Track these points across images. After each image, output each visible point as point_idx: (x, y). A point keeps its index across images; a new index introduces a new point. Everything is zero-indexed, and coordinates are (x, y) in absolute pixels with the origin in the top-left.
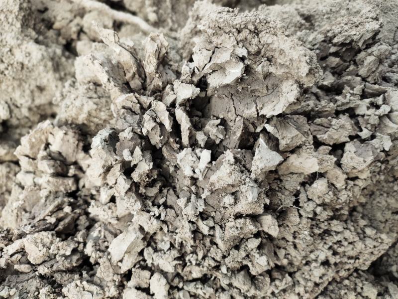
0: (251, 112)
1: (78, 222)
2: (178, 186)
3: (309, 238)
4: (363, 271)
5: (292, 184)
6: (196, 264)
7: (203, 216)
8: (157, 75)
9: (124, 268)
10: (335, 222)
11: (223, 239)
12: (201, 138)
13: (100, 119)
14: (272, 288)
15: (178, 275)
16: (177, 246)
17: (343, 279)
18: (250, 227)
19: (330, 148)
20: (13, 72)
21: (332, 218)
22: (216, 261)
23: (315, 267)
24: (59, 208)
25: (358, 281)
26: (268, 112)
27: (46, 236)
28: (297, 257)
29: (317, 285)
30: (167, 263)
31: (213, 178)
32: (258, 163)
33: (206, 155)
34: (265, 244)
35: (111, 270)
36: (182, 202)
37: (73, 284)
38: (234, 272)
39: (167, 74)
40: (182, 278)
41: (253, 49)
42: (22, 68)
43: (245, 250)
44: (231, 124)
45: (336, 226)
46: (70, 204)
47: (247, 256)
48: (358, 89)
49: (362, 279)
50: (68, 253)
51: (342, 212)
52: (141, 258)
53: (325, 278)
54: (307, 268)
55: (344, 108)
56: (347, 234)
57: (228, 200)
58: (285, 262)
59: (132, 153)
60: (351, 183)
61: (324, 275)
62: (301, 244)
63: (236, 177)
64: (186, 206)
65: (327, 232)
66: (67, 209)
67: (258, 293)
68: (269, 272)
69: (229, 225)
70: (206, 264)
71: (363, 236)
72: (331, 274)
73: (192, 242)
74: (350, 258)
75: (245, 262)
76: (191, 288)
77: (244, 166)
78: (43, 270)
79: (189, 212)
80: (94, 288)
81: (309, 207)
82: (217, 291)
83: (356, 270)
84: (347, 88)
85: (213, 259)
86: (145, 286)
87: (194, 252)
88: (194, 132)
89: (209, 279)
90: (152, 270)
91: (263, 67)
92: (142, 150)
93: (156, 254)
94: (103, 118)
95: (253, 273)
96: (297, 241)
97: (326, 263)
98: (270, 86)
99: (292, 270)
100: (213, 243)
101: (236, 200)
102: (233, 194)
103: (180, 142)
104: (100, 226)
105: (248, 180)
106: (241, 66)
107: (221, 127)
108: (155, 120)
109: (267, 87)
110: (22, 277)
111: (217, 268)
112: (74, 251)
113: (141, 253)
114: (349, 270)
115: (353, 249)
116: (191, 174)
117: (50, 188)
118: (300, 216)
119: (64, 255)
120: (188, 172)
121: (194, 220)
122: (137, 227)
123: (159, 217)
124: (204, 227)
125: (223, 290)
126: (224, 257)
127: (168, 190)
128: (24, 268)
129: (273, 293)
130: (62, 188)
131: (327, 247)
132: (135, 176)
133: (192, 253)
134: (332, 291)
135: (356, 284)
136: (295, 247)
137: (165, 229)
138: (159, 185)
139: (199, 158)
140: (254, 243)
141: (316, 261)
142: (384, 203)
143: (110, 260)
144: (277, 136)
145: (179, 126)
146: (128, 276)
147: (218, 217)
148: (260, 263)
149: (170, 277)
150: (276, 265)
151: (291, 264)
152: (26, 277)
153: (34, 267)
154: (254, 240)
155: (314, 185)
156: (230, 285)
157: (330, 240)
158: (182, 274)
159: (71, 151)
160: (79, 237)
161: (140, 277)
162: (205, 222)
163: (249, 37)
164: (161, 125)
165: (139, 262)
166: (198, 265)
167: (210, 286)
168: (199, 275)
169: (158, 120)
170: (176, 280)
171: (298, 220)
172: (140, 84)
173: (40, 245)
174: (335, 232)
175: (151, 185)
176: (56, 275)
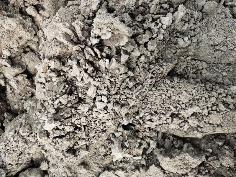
0: (117, 45)
1: (72, 89)
2: (101, 70)
3: (143, 73)
4: (166, 76)
5: (134, 60)
6: (113, 90)
7: (112, 77)
8: (83, 36)
9: (93, 97)
10: (151, 65)
11: (118, 81)
12: (104, 55)
13: (64, 52)
14: (136, 90)
15: (109, 94)
16: (106, 87)
17: (159, 80)
18: (125, 76)
19: (144, 45)
20: (6, 35)
21: (150, 65)
22: (118, 88)
23: (149, 80)
24: (65, 87)
25: (164, 80)
26: (121, 44)
27: (65, 96)
28: (142, 79)
29: (150, 85)
30: (105, 92)
31: (111, 67)
32: (122, 60)
33: (107, 60)
34: (131, 79)
35: (90, 99)
36: (104, 75)
37: (81, 106)
38: (124, 89)
39: (85, 33)
40: (110, 95)
41: (112, 28)
42: (9, 32)
43: (126, 82)
44: (112, 48)
45: (152, 66)
46: (67, 84)
47: (127, 83)
48: (151, 19)
49: (166, 78)
50: (75, 98)
51: (153, 61)
52: (97, 93)
53: (153, 82)
54: (146, 81)
55: (147, 28)
56: (156, 67)
57: (117, 71)
58: (139, 81)
59: (85, 65)
60: (153, 53)
61: (152, 81)
62: (142, 76)
63: (118, 65)
64: (106, 76)
65: (150, 69)
66: (67, 86)
67: (133, 92)
68: (135, 86)
69: (119, 77)
70: (116, 89)
71: (162, 66)
72: (154, 80)
73: (110, 85)
74: (159, 74)
75: (127, 85)
76: (114, 97)
77: (119, 61)
78: (69, 105)
79: (107, 77)
80: (87, 105)
81: (141, 65)
82: (121, 95)
83: (163, 76)
84: (147, 20)
85: (117, 87)
86: (101, 100)
87: (112, 87)
88: (101, 53)
89: (118, 93)
90: (101, 95)
91: (117, 32)
92: (88, 64)
93: (101, 91)
94: (65, 51)
95: (130, 87)
96: (140, 75)
97: (152, 78)
98: (120, 36)
99: (142, 83)
100: (116, 83)
101: (119, 70)
102: (118, 69)
103: (98, 58)
104: (80, 88)
105: (121, 65)
106: (110, 33)
107: (109, 49)
108: (89, 54)
109: (119, 37)
110: (63, 109)
111: (119, 89)
112: (76, 97)
113: (96, 92)
114: (161, 77)
115: (160, 71)
116: (105, 67)
117: (58, 81)
118: (139, 68)
119: (73, 99)
120: (104, 67)
121: (109, 79)
122: (93, 85)
123: (99, 81)
124: (112, 80)
125: (123, 94)
126: (120, 86)
127: (99, 72)
128: (63, 107)
129: (137, 91)
130: (61, 80)
131: (150, 73)
132: (89, 72)
133: (111, 87)
134: (157, 85)
135: (164, 81)
136: (141, 76)
137: (101, 83)
138: (95, 72)
139: (105, 62)
140: (128, 80)
141: (148, 78)
142: (170, 52)
143: (88, 96)
144: (126, 49)
145: (97, 53)
146: (95, 99)
147: (115, 76)
148: (131, 84)
149: (107, 96)
150: (136, 83)
151: (141, 81)
152: (65, 109)
153: (66, 106)
154: (127, 79)
155: (141, 58)
156: (124, 93)
157: (151, 71)
158: (110, 94)
159: (59, 67)
160: (75, 93)
161: (98, 98)
162: (112, 79)
163: (110, 25)
164: (91, 55)
165: (96, 94)
166: (114, 90)
167: (119, 95)
168: (115, 93)
169: (90, 54)
170: (109, 96)
171: (139, 69)
172: (77, 39)
173: (65, 99)
174: (152, 68)
175: (93, 72)
176: (74, 105)
